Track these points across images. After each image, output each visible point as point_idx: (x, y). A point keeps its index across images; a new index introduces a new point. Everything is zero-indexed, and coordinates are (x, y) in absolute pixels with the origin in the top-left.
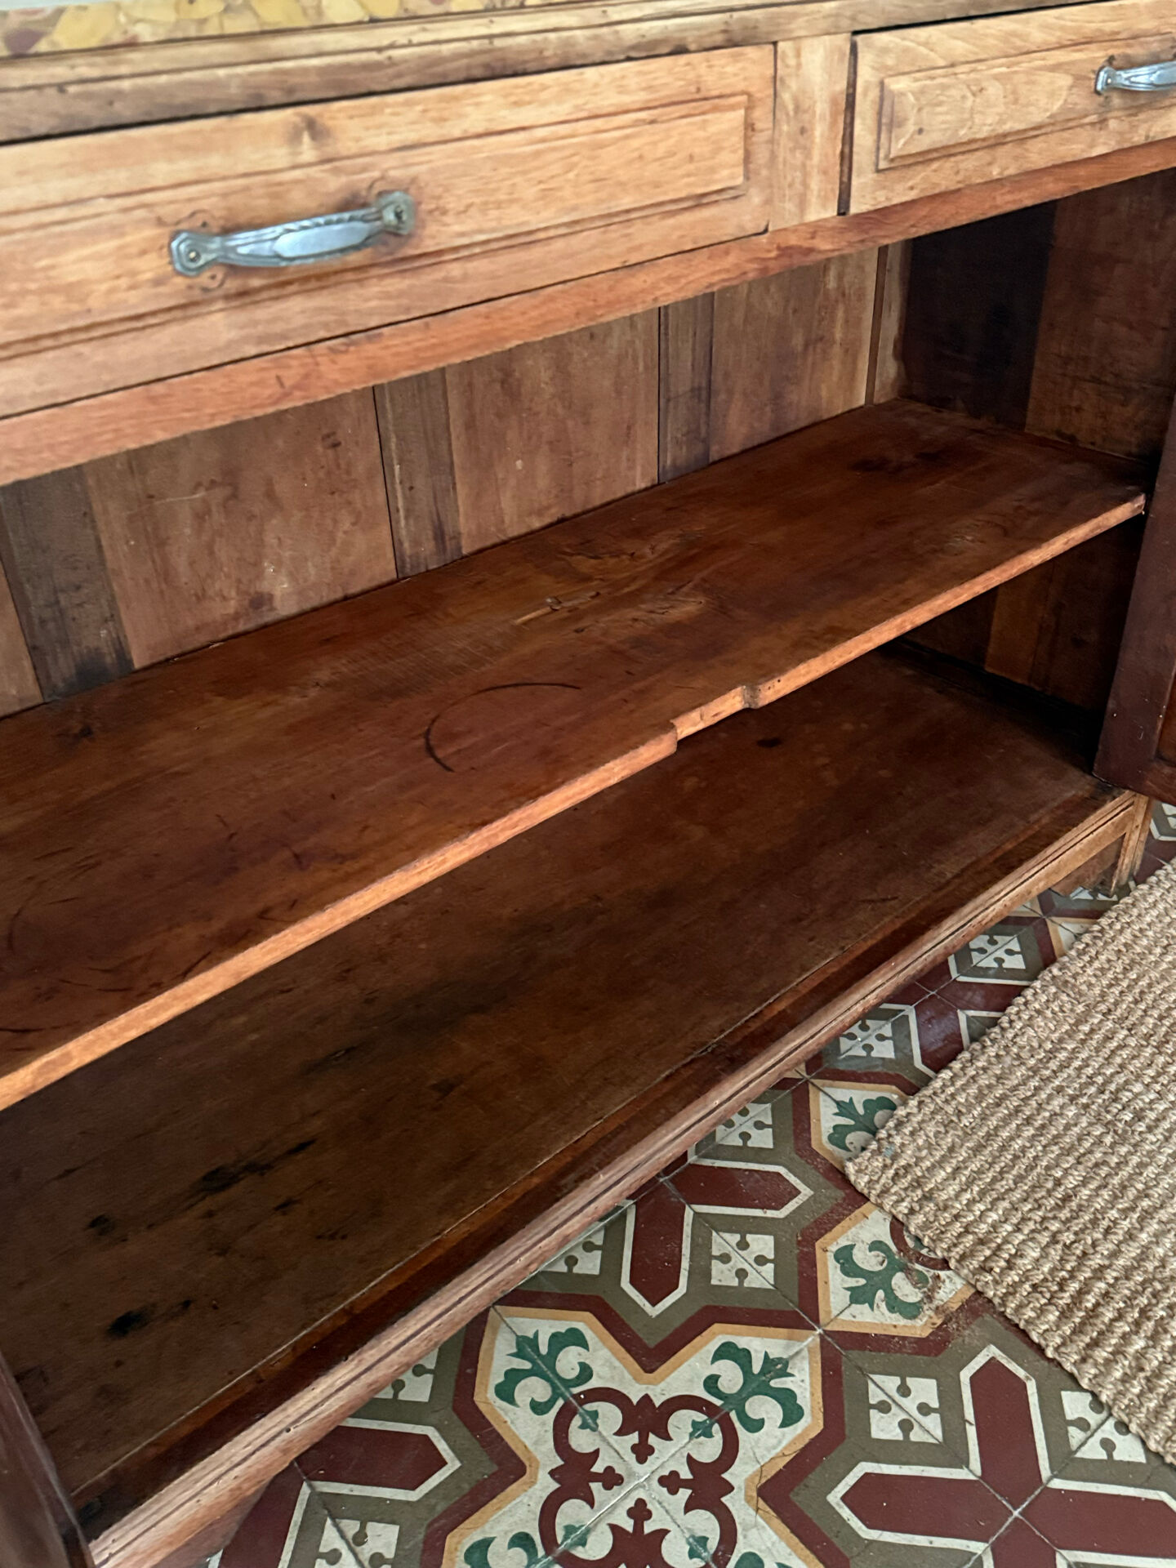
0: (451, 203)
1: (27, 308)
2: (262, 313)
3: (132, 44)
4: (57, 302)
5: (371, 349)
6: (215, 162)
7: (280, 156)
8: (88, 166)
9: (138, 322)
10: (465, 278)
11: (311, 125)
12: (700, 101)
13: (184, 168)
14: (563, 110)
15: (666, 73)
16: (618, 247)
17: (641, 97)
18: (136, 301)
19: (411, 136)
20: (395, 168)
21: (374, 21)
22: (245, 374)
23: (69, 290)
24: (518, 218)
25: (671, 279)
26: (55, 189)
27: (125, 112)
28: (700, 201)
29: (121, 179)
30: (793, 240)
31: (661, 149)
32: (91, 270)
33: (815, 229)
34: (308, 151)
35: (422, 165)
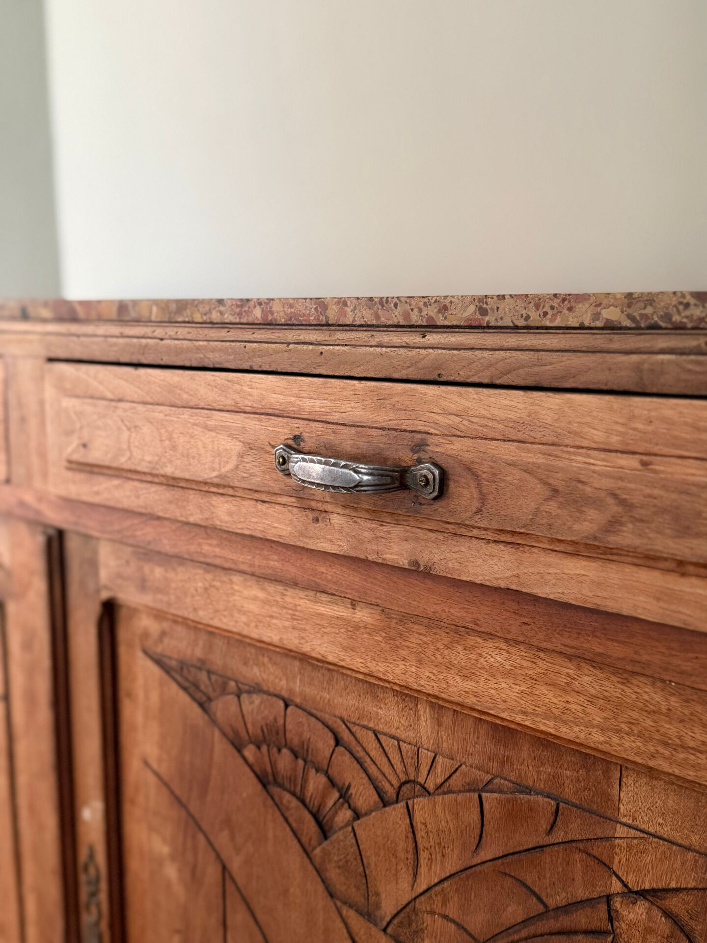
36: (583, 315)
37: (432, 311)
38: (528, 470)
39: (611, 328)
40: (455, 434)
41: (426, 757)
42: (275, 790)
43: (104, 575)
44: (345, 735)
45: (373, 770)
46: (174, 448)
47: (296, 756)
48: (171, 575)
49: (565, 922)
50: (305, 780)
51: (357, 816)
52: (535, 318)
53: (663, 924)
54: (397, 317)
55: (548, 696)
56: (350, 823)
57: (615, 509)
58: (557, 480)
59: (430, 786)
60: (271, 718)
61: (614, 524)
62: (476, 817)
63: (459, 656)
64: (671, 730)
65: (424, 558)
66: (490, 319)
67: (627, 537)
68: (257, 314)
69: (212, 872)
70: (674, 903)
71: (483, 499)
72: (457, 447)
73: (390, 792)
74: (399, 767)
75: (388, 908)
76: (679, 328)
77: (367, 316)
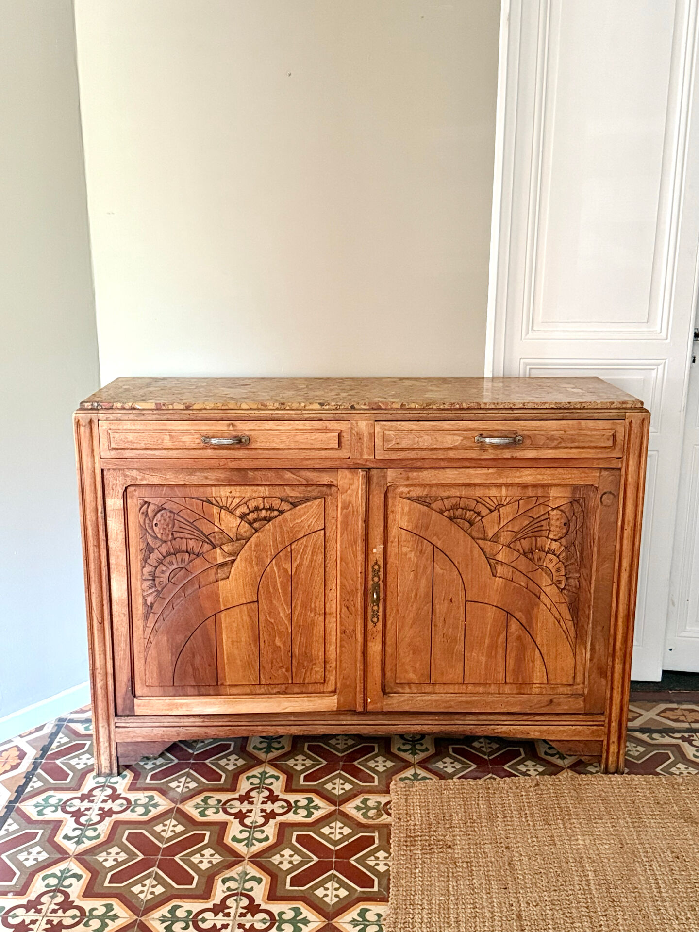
0: (258, 440)
1: (176, 443)
2: (218, 452)
3: (205, 409)
4: (181, 443)
5: (239, 462)
6: (213, 428)
7: (226, 428)
8: (192, 425)
9: (194, 449)
10: (262, 454)
11: (232, 424)
12: (326, 430)
13: (208, 428)
14: (289, 428)
15: (316, 424)
16: (303, 455)
17: (310, 428)
18: (194, 446)
19: (253, 428)
20: (247, 433)
21: (251, 409)
22: (212, 461)
23: (183, 442)
24: (274, 445)
25: (318, 463)
26: (185, 428)
27: (199, 418)
28: (326, 449)
29: (196, 428)
30: (359, 461)
31: (313, 438)
32: (187, 440)
33: (367, 460)
34: (231, 428)
35: (253, 433)
36: (547, 406)
37: (511, 406)
38: (542, 435)
39: (552, 408)
40: (523, 430)
41: (504, 498)
42: (455, 520)
43: (389, 479)
44: (479, 500)
45: (488, 506)
46: (437, 441)
47: (463, 509)
48: (420, 474)
49: (539, 520)
50: (466, 514)
51: (482, 517)
52: (536, 407)
53: (560, 512)
54: (502, 407)
55: (540, 477)
56: (481, 520)
57: (560, 440)
58: (549, 436)
59: (505, 504)
60: (455, 502)
61: (560, 442)
62: (517, 506)
63: (518, 474)
64: (564, 476)
65: (514, 455)
66: (526, 407)
67: (563, 445)
68: (457, 406)
69: (430, 548)
70: (562, 508)
71: (532, 441)
72: (525, 432)
73: (493, 508)
74: (496, 502)
75: (490, 535)
76: (565, 408)
77: (493, 407)
